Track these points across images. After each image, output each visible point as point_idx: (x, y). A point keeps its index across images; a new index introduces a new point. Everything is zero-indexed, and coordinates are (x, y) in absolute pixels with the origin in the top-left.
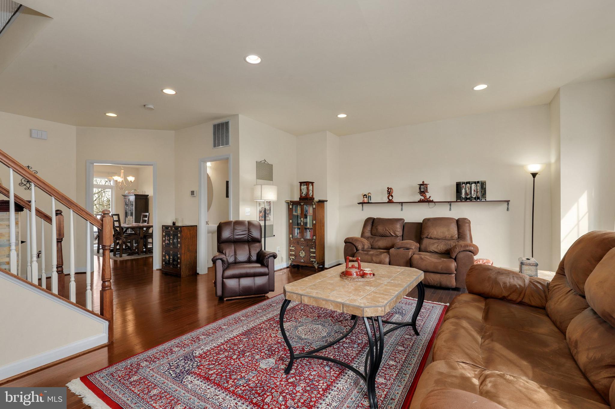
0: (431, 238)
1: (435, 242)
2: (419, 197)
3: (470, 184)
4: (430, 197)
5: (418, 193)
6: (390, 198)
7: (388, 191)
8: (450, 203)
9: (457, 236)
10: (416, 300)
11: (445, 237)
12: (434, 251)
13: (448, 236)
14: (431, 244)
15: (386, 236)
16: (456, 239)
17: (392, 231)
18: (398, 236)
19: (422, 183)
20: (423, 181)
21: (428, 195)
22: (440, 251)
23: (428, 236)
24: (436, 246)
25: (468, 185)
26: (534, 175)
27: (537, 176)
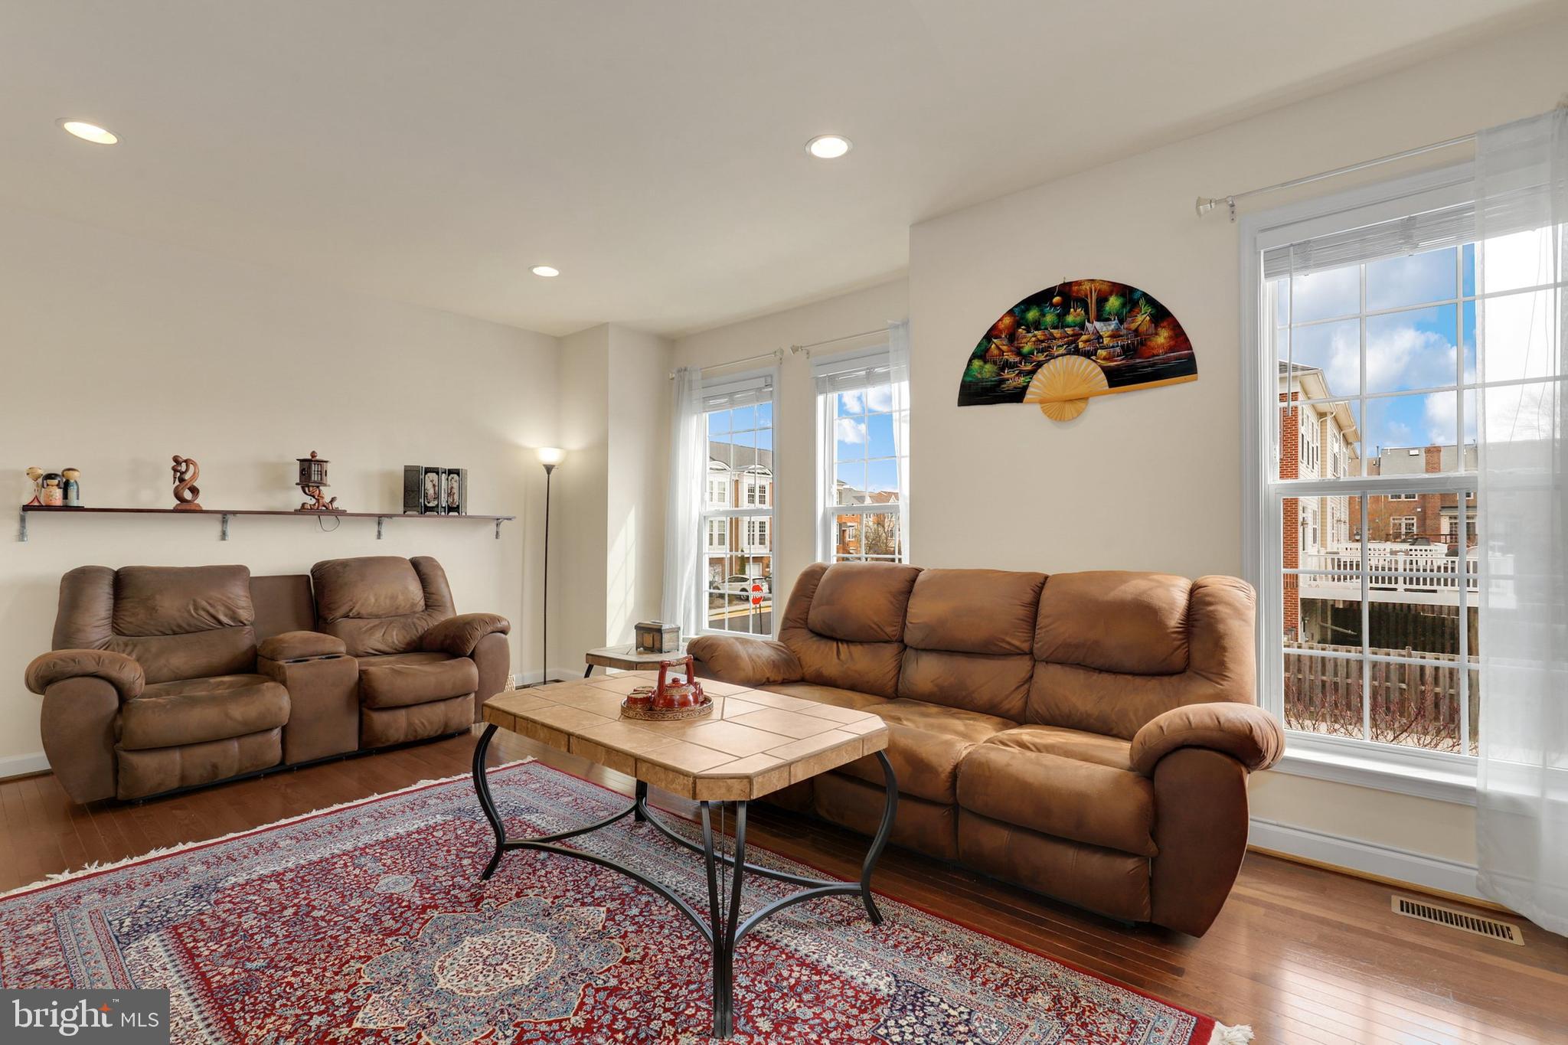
0: (359, 616)
1: (371, 625)
2: (298, 498)
3: (437, 473)
4: (333, 500)
5: (297, 484)
6: (188, 495)
7: (175, 470)
8: (380, 518)
9: (422, 603)
10: (466, 778)
11: (397, 608)
12: (376, 650)
13: (403, 604)
14: (366, 632)
15: (193, 629)
16: (421, 609)
17: (223, 608)
18: (246, 622)
19: (310, 457)
20: (314, 452)
21: (327, 494)
22: (392, 648)
23: (351, 610)
24: (379, 634)
25: (432, 476)
26: (549, 469)
27: (553, 472)
